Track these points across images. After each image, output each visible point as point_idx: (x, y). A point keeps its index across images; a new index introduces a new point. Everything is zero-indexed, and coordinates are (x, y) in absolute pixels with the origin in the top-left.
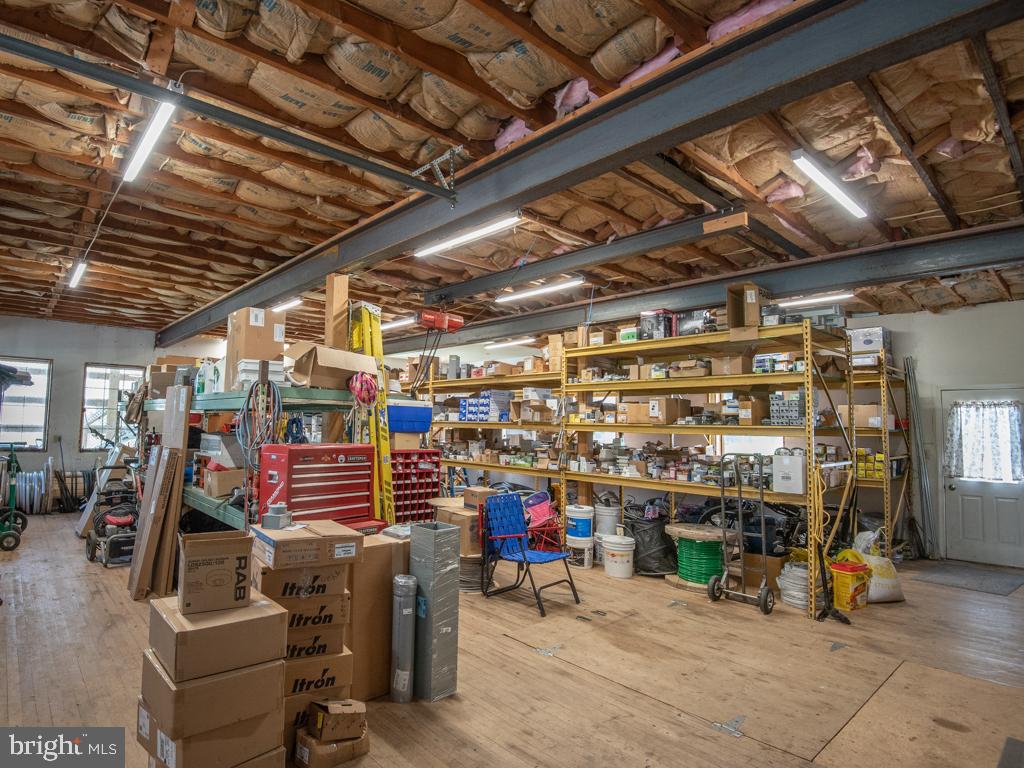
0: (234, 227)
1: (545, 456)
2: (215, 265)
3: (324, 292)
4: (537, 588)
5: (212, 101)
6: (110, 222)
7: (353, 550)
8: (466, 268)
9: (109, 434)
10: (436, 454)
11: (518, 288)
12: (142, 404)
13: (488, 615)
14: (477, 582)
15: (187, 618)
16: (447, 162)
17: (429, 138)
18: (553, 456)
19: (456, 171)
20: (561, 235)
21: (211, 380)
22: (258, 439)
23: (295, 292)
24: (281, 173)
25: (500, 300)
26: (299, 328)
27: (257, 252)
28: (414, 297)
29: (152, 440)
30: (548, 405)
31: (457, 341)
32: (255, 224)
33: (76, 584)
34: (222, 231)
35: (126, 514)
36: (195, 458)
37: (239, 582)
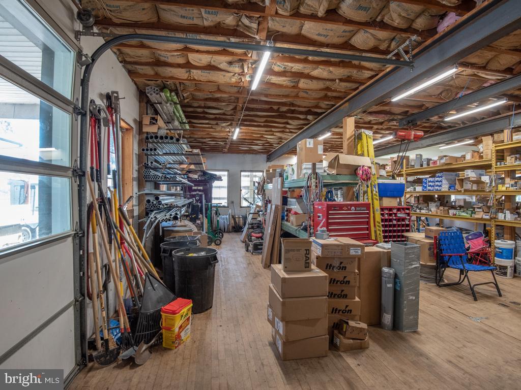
0: (298, 102)
1: (481, 210)
2: (290, 121)
3: (342, 127)
4: (472, 286)
5: (286, 46)
6: (248, 109)
7: (360, 252)
8: (424, 103)
9: (251, 200)
10: (408, 209)
11: (459, 111)
12: (263, 187)
13: (440, 296)
14: (432, 279)
15: (286, 273)
16: (408, 46)
17: (396, 35)
18: (486, 210)
19: (413, 50)
20: (486, 74)
21: (291, 174)
22: (312, 200)
23: (328, 129)
24: (319, 72)
25: (447, 119)
26: (331, 147)
27: (309, 112)
28: (393, 124)
29: (267, 202)
30: (482, 180)
31: (420, 146)
32: (307, 99)
33: (242, 260)
34: (292, 105)
35: (259, 233)
36: (285, 209)
37: (306, 260)
